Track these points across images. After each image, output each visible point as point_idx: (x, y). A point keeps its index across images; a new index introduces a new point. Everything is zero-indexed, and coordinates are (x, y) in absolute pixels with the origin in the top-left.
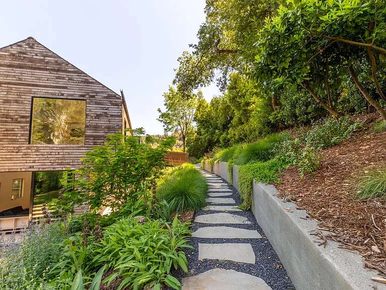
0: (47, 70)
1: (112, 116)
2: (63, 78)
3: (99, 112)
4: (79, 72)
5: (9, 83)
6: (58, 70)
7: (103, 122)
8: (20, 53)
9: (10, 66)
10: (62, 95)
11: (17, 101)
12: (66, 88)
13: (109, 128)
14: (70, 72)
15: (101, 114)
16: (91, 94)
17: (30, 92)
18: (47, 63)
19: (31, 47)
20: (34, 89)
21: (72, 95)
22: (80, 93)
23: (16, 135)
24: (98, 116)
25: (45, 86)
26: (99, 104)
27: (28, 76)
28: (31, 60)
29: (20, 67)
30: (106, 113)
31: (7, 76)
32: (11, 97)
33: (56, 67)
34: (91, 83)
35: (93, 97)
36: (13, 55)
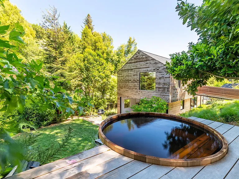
0: (143, 61)
1: (166, 78)
2: (148, 63)
3: (161, 76)
4: (153, 59)
5: (134, 69)
6: (147, 60)
7: (162, 81)
8: (137, 57)
9: (134, 62)
10: (148, 70)
11: (136, 75)
12: (149, 67)
13: (164, 84)
14: (150, 60)
15: (161, 77)
16: (157, 68)
17: (139, 71)
18: (143, 58)
19: (139, 54)
20: (140, 70)
21: (151, 70)
22: (153, 69)
23: (136, 87)
24: (160, 78)
25: (143, 68)
26: (160, 72)
27: (139, 65)
28: (139, 59)
29: (137, 62)
30: (163, 76)
31: (134, 66)
32: (135, 73)
33: (146, 59)
34: (157, 63)
35: (158, 69)
36: (135, 58)
